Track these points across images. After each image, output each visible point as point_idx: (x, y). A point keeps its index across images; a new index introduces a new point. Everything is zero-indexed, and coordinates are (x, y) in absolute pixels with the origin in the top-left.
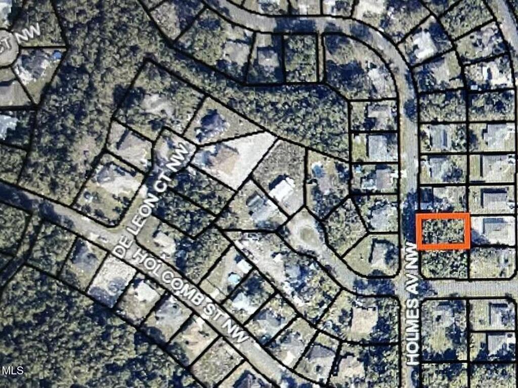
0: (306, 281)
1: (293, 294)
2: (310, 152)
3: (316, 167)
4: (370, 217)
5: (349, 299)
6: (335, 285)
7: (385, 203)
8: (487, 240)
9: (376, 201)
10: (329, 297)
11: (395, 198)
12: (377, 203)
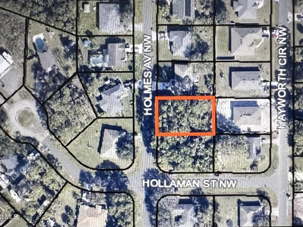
0: (24, 173)
1: (9, 188)
2: (31, 22)
3: (38, 40)
4: (100, 98)
5: (75, 194)
6: (58, 178)
7: (118, 82)
8: (236, 128)
9: (106, 79)
10: (51, 192)
11: (129, 77)
12: (108, 82)
